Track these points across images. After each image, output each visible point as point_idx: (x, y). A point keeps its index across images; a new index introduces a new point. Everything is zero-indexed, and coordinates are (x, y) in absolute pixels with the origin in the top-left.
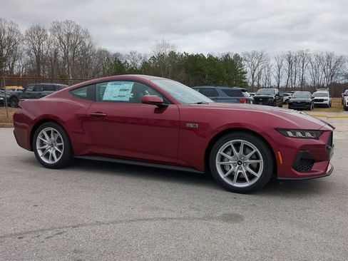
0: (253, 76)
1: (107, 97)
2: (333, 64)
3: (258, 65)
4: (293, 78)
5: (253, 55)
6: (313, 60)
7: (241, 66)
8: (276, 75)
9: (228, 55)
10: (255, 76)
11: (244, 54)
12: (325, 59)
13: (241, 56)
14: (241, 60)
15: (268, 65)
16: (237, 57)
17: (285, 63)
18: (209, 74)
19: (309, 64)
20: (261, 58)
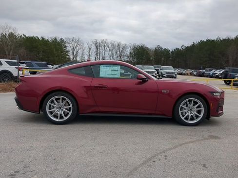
0: (73, 54)
1: (102, 74)
2: (121, 49)
3: (76, 47)
4: (99, 57)
5: (73, 40)
6: (110, 46)
7: (65, 47)
8: (88, 54)
9: (55, 39)
10: (74, 54)
11: (67, 39)
12: (117, 45)
13: (65, 40)
14: (65, 43)
15: (82, 47)
16: (62, 40)
17: (93, 47)
18: (43, 52)
19: (108, 48)
20: (78, 42)
